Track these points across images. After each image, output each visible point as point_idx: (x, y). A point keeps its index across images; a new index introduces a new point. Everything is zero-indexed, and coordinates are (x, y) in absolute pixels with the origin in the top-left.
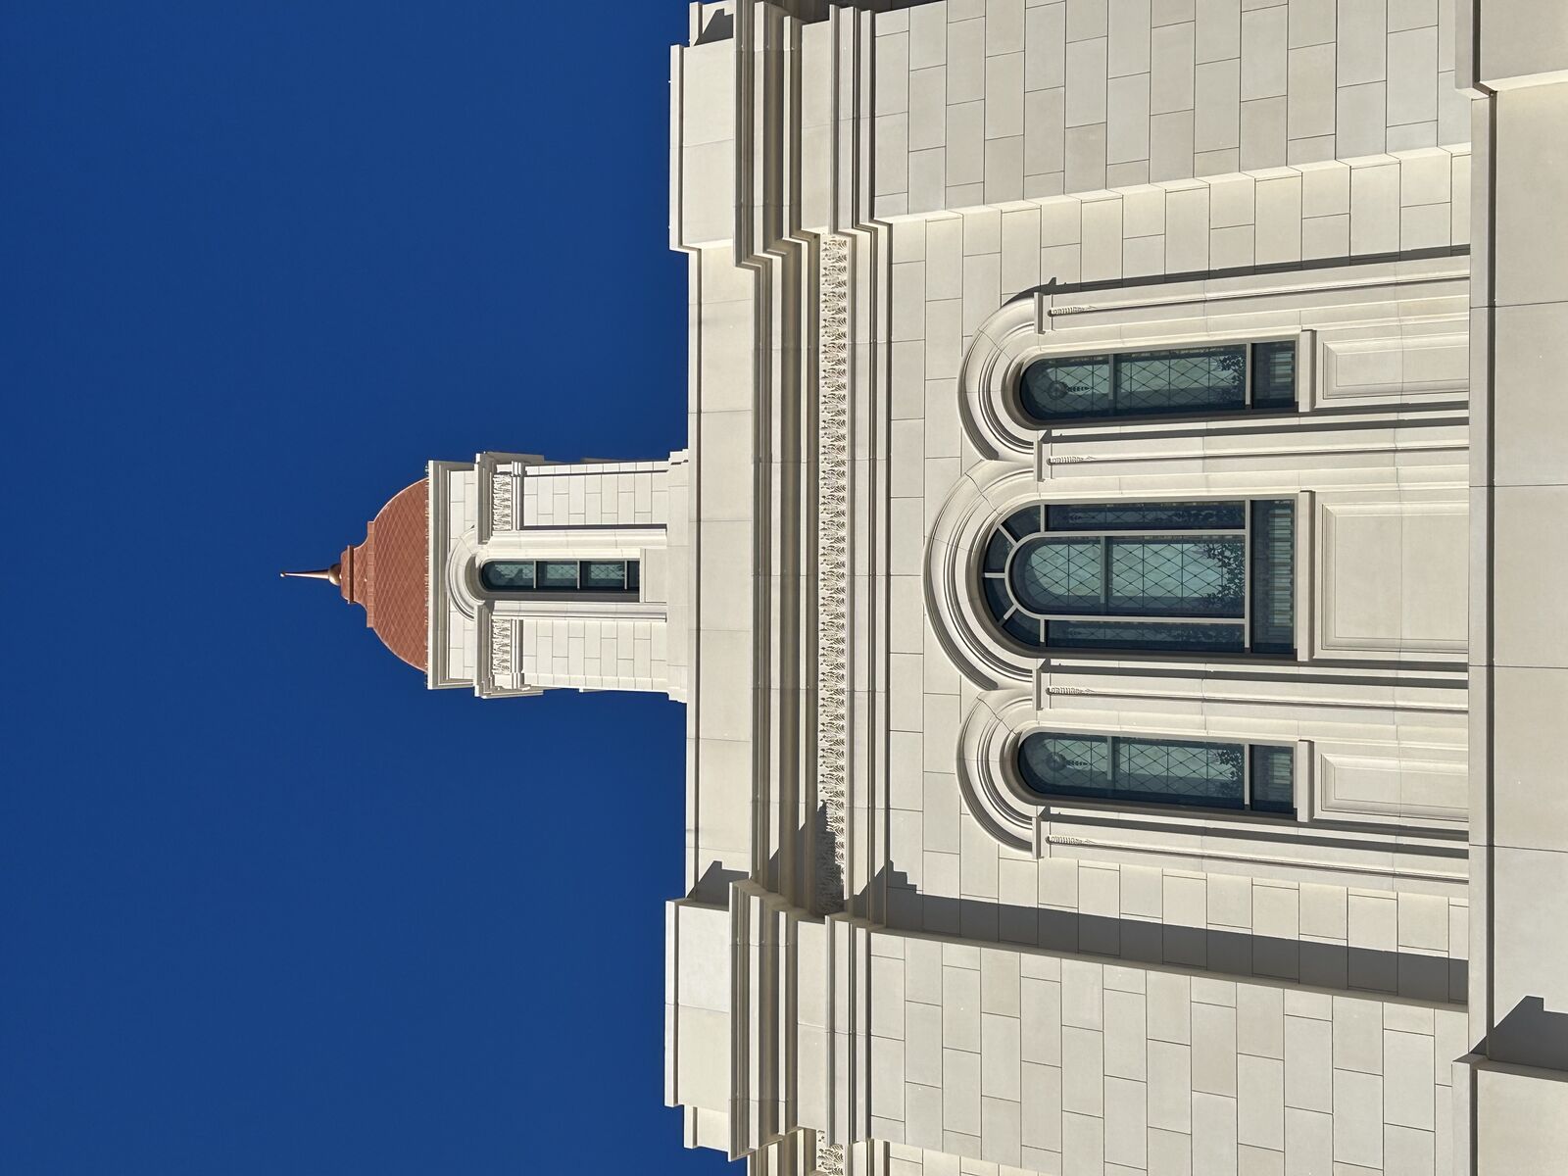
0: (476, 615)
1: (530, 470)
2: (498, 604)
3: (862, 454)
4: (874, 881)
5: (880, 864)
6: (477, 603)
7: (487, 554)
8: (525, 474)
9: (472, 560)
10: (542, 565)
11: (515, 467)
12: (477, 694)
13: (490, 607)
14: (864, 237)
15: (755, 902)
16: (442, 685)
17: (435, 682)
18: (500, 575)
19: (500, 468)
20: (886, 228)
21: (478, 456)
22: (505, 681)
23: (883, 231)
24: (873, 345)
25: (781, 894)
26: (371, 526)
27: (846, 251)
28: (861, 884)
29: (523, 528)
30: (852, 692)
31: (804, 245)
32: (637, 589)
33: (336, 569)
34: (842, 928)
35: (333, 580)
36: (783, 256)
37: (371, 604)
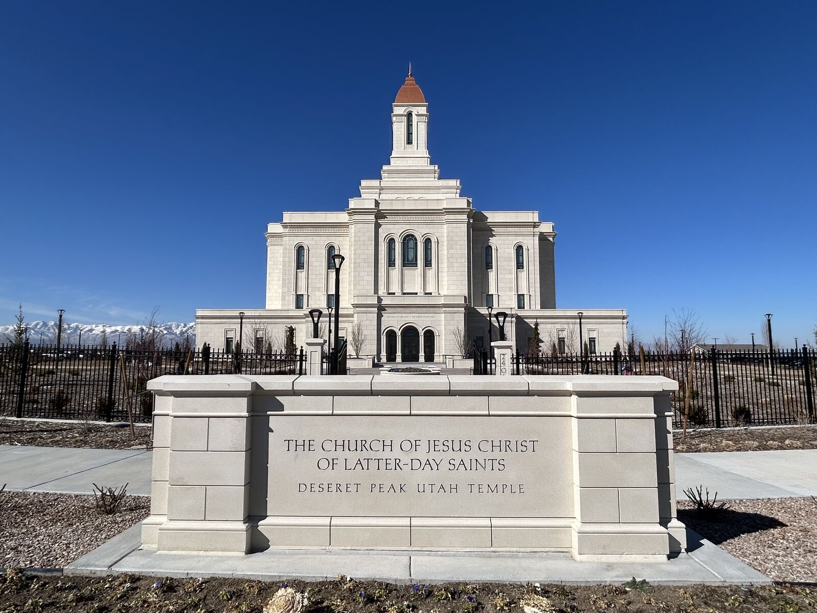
0: (404, 113)
1: (426, 124)
2: (406, 118)
4: (379, 223)
5: (381, 224)
6: (406, 114)
7: (413, 114)
9: (413, 112)
11: (426, 121)
12: (392, 114)
13: (405, 116)
14: (444, 221)
15: (376, 210)
17: (394, 105)
18: (410, 117)
19: (426, 118)
21: (428, 113)
23: (445, 224)
24: (434, 222)
25: (377, 212)
26: (417, 86)
29: (417, 122)
30: (398, 220)
32: (408, 144)
33: (411, 75)
35: (409, 74)
36: (444, 212)
37: (405, 87)
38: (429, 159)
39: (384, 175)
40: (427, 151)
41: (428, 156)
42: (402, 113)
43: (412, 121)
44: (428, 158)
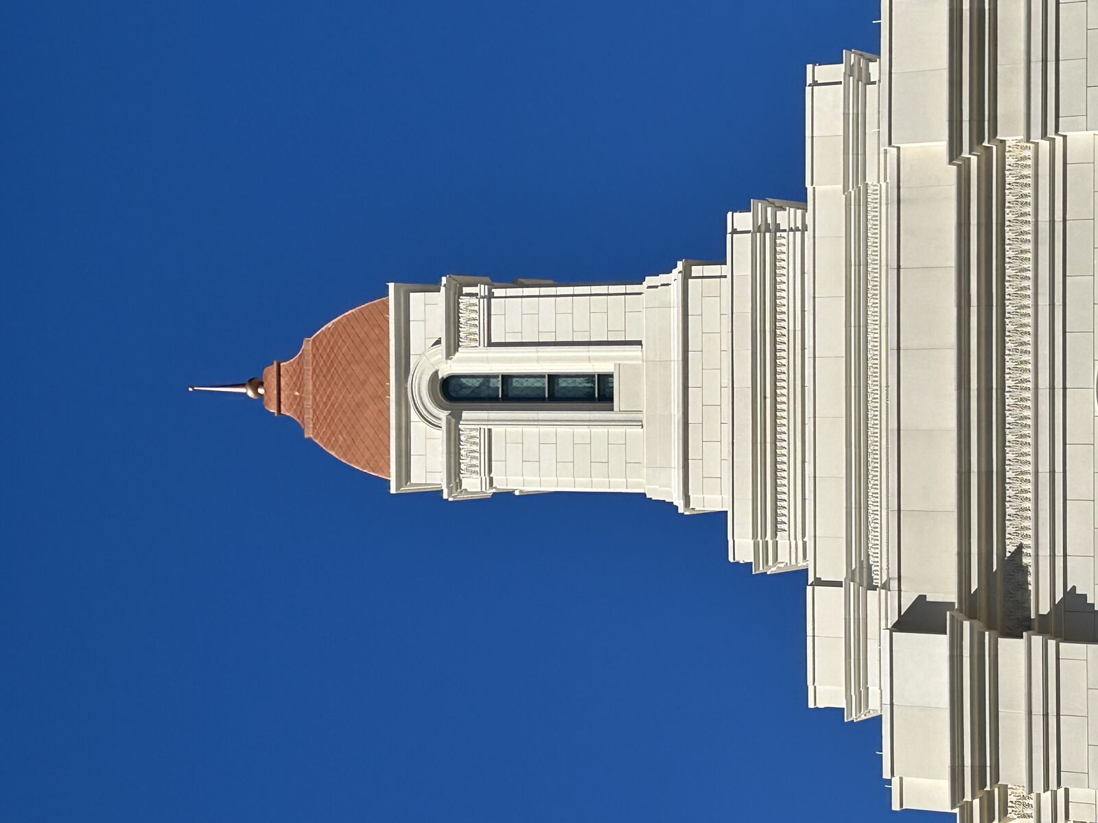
0: (443, 424)
1: (497, 292)
2: (465, 414)
3: (1044, 301)
4: (1055, 607)
5: (1059, 595)
6: (443, 415)
7: (448, 369)
8: (490, 296)
9: (436, 373)
10: (506, 378)
11: (482, 289)
12: (445, 496)
13: (458, 418)
14: (1044, 145)
15: (966, 624)
16: (404, 489)
17: (398, 486)
18: (462, 386)
19: (466, 290)
20: (1062, 138)
21: (444, 280)
22: (473, 485)
23: (1059, 140)
24: (1052, 222)
25: (979, 620)
26: (307, 345)
27: (1030, 153)
28: (1045, 609)
29: (490, 344)
30: (1036, 472)
31: (994, 148)
32: (611, 399)
33: (256, 383)
34: (1037, 640)
35: (250, 393)
36: (978, 156)
37: (309, 416)
38: (696, 270)
39: (785, 559)
40: (650, 280)
41: (675, 275)
42: (441, 435)
43: (487, 377)
44: (687, 275)
